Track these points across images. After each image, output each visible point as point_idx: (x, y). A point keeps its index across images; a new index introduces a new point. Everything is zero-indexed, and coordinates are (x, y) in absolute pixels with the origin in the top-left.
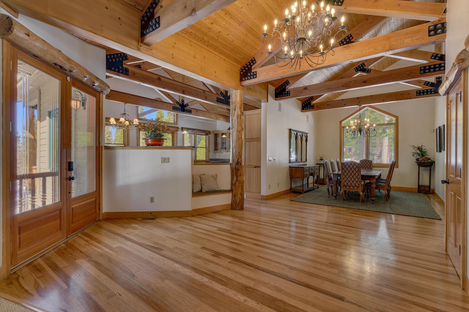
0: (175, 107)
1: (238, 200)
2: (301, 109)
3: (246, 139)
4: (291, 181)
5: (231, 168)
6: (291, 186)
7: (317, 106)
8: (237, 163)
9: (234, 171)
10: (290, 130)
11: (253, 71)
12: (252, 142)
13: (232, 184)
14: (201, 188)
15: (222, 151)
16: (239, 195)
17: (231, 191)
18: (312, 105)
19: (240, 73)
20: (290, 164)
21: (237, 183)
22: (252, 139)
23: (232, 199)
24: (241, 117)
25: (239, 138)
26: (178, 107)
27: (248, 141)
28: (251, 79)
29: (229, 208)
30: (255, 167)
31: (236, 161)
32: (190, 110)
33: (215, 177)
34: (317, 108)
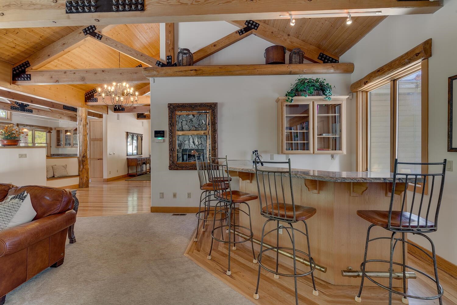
0: (13, 107)
1: (84, 181)
2: (136, 117)
3: (90, 139)
4: (128, 169)
5: (78, 160)
6: (128, 172)
7: (148, 117)
8: (83, 157)
9: (81, 162)
10: (127, 133)
11: (95, 97)
12: (95, 142)
13: (79, 171)
14: (53, 174)
15: (66, 147)
16: (85, 178)
17: (79, 175)
18: (144, 116)
19: (85, 97)
20: (128, 157)
21: (84, 170)
22: (96, 139)
23: (79, 181)
24: (86, 126)
25: (85, 140)
26: (17, 107)
27: (93, 141)
28: (93, 102)
29: (77, 187)
30: (99, 159)
31: (82, 155)
32: (30, 110)
33: (65, 167)
34: (148, 118)
